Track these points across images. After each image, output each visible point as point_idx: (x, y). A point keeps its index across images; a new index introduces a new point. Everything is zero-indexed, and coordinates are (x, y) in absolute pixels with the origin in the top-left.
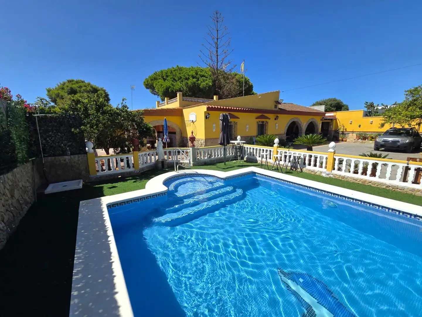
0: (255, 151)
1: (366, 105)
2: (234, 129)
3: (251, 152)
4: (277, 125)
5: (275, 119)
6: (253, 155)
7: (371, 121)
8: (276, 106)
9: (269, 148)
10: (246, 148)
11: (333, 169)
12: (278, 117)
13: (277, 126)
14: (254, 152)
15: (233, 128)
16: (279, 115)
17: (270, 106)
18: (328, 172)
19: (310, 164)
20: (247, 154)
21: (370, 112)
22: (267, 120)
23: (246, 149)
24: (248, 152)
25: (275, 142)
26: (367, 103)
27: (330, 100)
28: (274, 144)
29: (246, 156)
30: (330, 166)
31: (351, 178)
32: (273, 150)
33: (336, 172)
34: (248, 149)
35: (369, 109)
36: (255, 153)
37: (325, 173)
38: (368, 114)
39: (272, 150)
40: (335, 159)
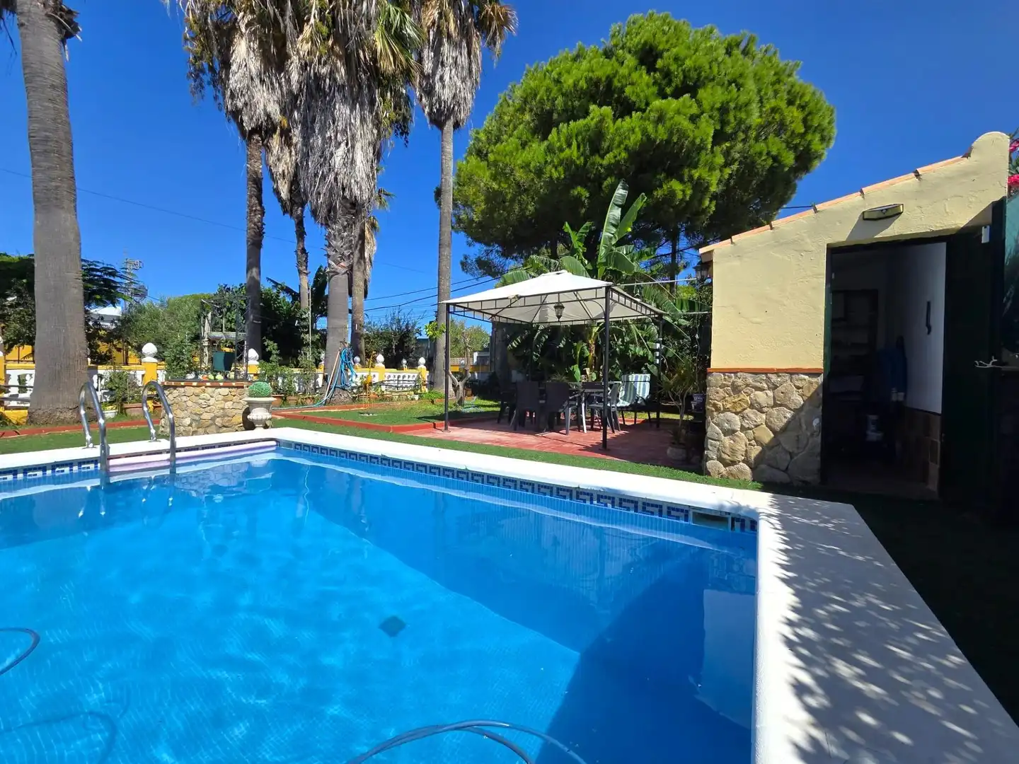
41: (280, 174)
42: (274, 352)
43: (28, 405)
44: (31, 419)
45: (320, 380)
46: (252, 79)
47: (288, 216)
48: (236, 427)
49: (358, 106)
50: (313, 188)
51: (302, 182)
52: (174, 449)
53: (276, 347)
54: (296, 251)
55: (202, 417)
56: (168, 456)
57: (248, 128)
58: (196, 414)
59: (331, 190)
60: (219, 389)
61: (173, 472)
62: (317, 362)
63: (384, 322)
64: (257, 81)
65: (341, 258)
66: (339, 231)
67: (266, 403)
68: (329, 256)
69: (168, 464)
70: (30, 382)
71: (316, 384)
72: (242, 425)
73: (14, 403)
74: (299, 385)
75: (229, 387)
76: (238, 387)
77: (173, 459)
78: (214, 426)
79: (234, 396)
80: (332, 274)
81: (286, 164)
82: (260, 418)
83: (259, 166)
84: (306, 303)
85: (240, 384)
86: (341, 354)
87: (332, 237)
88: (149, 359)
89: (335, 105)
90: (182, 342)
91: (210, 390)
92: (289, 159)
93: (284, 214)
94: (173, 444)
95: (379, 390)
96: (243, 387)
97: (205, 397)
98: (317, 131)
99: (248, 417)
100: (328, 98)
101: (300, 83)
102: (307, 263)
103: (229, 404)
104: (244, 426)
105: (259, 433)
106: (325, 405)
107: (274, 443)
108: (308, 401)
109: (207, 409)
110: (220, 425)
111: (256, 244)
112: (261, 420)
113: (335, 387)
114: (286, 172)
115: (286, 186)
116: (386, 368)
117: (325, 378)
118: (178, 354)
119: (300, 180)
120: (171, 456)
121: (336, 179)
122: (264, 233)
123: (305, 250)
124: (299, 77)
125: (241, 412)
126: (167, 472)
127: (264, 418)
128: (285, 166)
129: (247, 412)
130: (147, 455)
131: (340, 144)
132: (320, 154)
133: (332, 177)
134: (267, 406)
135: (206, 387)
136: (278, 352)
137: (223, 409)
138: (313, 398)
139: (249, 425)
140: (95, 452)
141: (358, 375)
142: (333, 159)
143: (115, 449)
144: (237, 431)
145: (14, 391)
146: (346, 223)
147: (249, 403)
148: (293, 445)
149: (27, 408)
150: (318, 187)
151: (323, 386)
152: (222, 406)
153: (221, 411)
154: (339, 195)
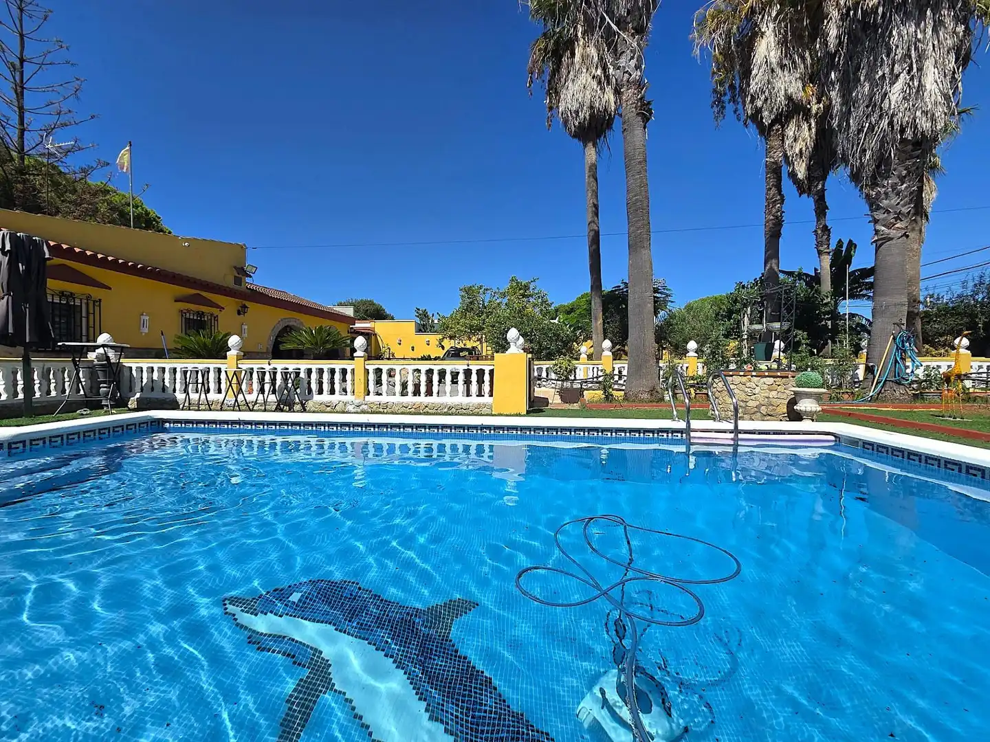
0: (167, 376)
1: (418, 313)
2: (88, 318)
3: (152, 381)
4: (246, 327)
5: (239, 313)
6: (164, 389)
7: (427, 340)
8: (238, 281)
9: (212, 364)
10: (134, 369)
11: (366, 393)
12: (248, 308)
13: (246, 331)
14: (164, 379)
15: (84, 314)
16: (247, 304)
17: (222, 275)
18: (357, 402)
19: (320, 392)
20: (138, 388)
21: (424, 325)
22: (215, 311)
23: (134, 373)
24: (145, 381)
25: (229, 345)
26: (418, 309)
27: (364, 303)
28: (229, 349)
29: (138, 395)
30: (360, 388)
31: (397, 405)
32: (226, 366)
33: (372, 398)
34: (142, 371)
35: (421, 319)
36: (167, 384)
37: (353, 404)
38: (422, 329)
39: (223, 368)
40: (367, 372)
41: (797, 154)
42: (803, 341)
43: (624, 388)
44: (626, 398)
45: (861, 372)
46: (773, 71)
47: (805, 196)
48: (781, 417)
49: (929, 12)
50: (855, 148)
51: (840, 147)
52: (736, 431)
53: (805, 336)
54: (816, 231)
55: (747, 404)
56: (732, 436)
57: (766, 122)
58: (742, 401)
59: (883, 142)
60: (765, 379)
61: (735, 450)
62: (857, 350)
63: (960, 291)
64: (778, 70)
65: (896, 219)
66: (894, 187)
67: (816, 394)
68: (876, 221)
69: (732, 443)
70: (625, 373)
71: (855, 376)
72: (786, 415)
73: (616, 387)
74: (832, 378)
75: (774, 377)
76: (783, 377)
77: (736, 439)
78: (759, 414)
79: (779, 386)
80: (881, 242)
81: (804, 141)
82: (809, 409)
83: (778, 155)
84: (826, 286)
85: (784, 374)
86: (894, 339)
87: (883, 196)
88: (692, 354)
89: (891, 32)
90: (717, 338)
91: (755, 379)
92: (807, 134)
93: (800, 196)
94: (736, 426)
95: (960, 386)
96: (787, 377)
97: (751, 386)
98: (862, 78)
99: (795, 407)
100: (880, 30)
101: (838, 37)
102: (829, 241)
103: (774, 394)
104: (788, 416)
105: (806, 425)
106: (870, 401)
107: (832, 438)
108: (846, 396)
109: (753, 397)
110: (764, 413)
111: (774, 236)
112: (811, 412)
113: (886, 380)
114: (804, 149)
115: (804, 165)
116: (973, 356)
117: (869, 370)
118: (714, 348)
119: (837, 145)
120: (735, 436)
121: (891, 124)
122: (783, 221)
123: (827, 227)
124: (838, 31)
125: (786, 402)
126: (730, 449)
127: (814, 409)
128: (802, 143)
129: (792, 402)
130: (715, 432)
131: (898, 76)
132: (866, 103)
133: (884, 123)
134: (818, 398)
135: (752, 376)
136: (808, 341)
137: (768, 398)
138: (852, 393)
139: (795, 416)
140: (682, 425)
141: (920, 366)
142: (887, 101)
143: (695, 424)
144: (781, 420)
145: (616, 378)
146: (905, 172)
147: (796, 393)
148: (861, 443)
149: (623, 390)
150: (863, 144)
151: (865, 379)
152: (766, 395)
153: (766, 400)
154: (894, 140)
